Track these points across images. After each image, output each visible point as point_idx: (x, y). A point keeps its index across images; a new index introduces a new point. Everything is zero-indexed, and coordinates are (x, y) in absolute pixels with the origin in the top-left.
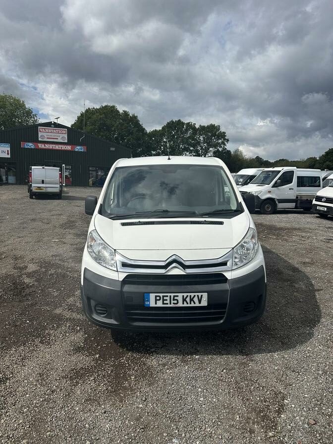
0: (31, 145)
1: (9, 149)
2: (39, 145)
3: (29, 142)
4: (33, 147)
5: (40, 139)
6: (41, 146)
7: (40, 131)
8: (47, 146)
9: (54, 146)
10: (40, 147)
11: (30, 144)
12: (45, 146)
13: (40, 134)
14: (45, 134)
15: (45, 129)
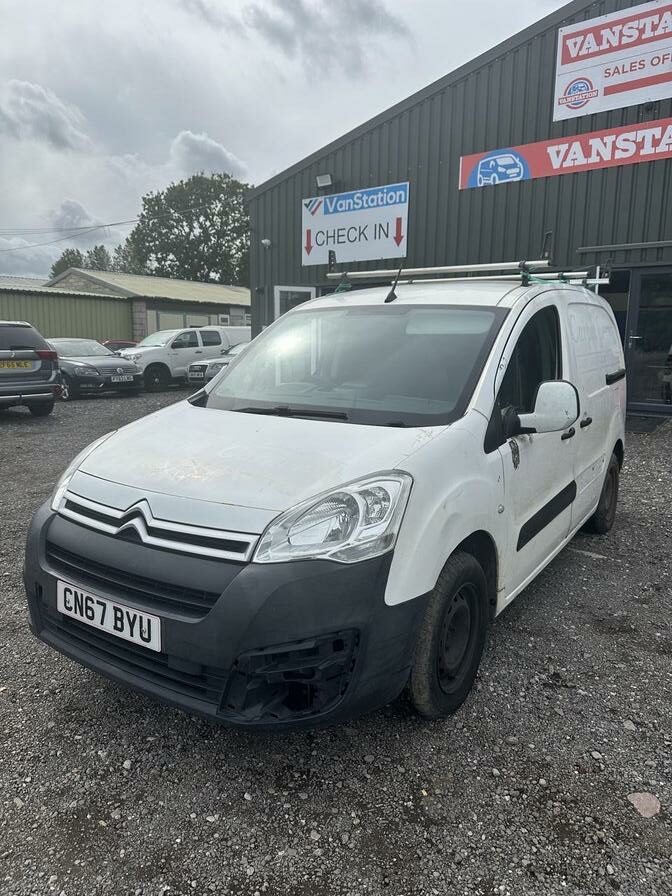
0: (506, 166)
1: (402, 211)
2: (552, 150)
3: (499, 146)
4: (515, 175)
5: (561, 113)
6: (565, 156)
7: (567, 59)
8: (606, 149)
9: (648, 134)
10: (556, 164)
11: (505, 159)
12: (587, 152)
13: (564, 76)
14: (594, 71)
15: (596, 31)
